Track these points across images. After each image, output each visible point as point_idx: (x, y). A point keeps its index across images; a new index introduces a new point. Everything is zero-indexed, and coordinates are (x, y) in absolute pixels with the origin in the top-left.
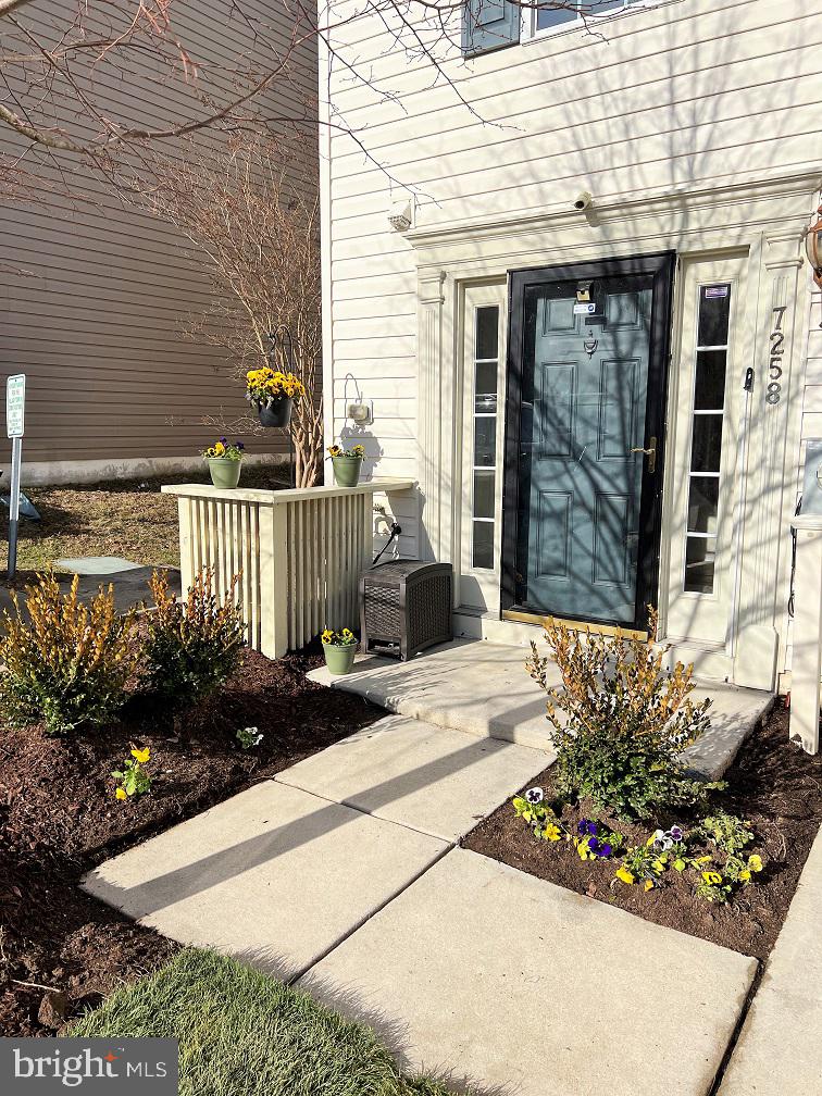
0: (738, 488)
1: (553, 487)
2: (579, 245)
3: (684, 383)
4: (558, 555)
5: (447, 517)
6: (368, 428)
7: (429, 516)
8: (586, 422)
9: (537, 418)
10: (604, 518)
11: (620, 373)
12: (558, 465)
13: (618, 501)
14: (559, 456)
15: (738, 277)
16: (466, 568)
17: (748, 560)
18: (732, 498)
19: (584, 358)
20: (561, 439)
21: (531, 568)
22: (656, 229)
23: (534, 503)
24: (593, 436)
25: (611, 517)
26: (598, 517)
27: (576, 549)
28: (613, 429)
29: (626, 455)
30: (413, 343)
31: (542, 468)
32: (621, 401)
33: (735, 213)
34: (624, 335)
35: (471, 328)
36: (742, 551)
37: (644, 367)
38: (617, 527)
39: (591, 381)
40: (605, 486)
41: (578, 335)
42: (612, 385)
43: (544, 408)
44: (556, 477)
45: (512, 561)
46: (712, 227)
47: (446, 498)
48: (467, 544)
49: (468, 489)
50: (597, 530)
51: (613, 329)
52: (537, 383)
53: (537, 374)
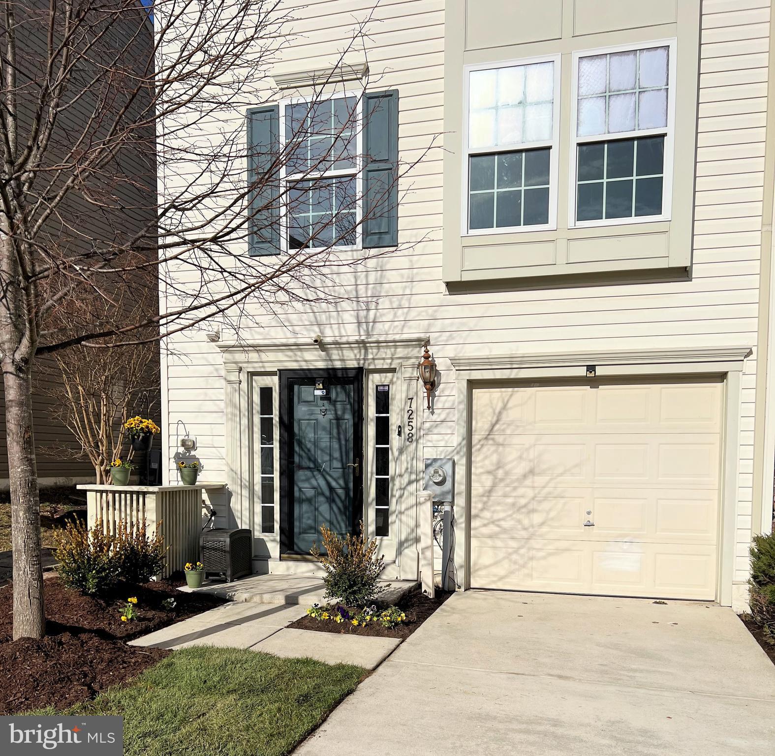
0: (397, 482)
1: (306, 485)
2: (315, 360)
3: (370, 431)
4: (310, 522)
5: (246, 504)
6: (193, 453)
7: (235, 504)
8: (322, 450)
9: (297, 448)
10: (334, 501)
11: (338, 426)
12: (308, 473)
13: (340, 492)
14: (309, 468)
15: (392, 382)
16: (258, 534)
17: (404, 518)
18: (395, 489)
19: (320, 417)
20: (310, 459)
21: (296, 530)
22: (352, 357)
23: (297, 494)
24: (327, 458)
25: (337, 500)
26: (331, 500)
27: (320, 518)
28: (337, 455)
29: (343, 468)
30: (222, 405)
31: (300, 475)
32: (339, 439)
33: (389, 353)
34: (339, 406)
35: (257, 398)
36: (401, 513)
37: (351, 422)
38: (340, 505)
39: (324, 429)
40: (334, 484)
41: (317, 406)
42: (335, 431)
43: (300, 443)
44: (307, 480)
45: (286, 526)
46: (380, 358)
47: (245, 493)
48: (258, 519)
49: (258, 488)
50: (331, 508)
51: (333, 403)
52: (296, 430)
53: (296, 425)
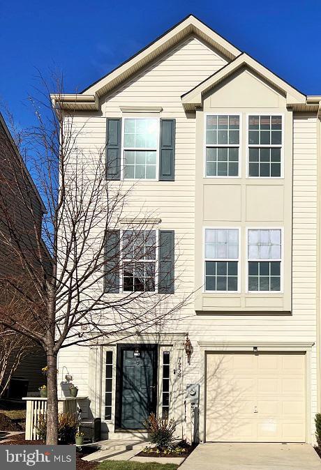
0: (173, 395)
1: (128, 396)
2: (134, 340)
3: (161, 372)
4: (130, 414)
5: (98, 406)
6: (71, 382)
7: (92, 406)
8: (137, 380)
9: (124, 379)
10: (142, 404)
11: (145, 369)
12: (130, 391)
13: (145, 399)
14: (130, 389)
15: (171, 350)
16: (103, 420)
17: (176, 411)
18: (172, 398)
19: (136, 365)
20: (131, 384)
21: (123, 418)
22: (153, 339)
23: (123, 401)
24: (139, 384)
25: (144, 404)
26: (140, 403)
27: (135, 412)
28: (144, 382)
29: (147, 389)
30: (87, 359)
31: (126, 392)
32: (145, 375)
34: (145, 360)
35: (105, 356)
36: (175, 409)
37: (151, 368)
38: (145, 405)
39: (138, 371)
40: (142, 396)
41: (135, 360)
42: (143, 372)
43: (126, 377)
44: (129, 394)
45: (118, 416)
46: (166, 340)
47: (98, 400)
48: (103, 413)
49: (104, 398)
50: (141, 407)
51: (143, 359)
52: (124, 371)
53: (124, 369)
